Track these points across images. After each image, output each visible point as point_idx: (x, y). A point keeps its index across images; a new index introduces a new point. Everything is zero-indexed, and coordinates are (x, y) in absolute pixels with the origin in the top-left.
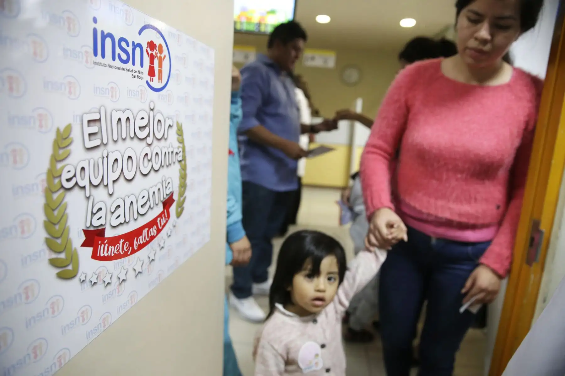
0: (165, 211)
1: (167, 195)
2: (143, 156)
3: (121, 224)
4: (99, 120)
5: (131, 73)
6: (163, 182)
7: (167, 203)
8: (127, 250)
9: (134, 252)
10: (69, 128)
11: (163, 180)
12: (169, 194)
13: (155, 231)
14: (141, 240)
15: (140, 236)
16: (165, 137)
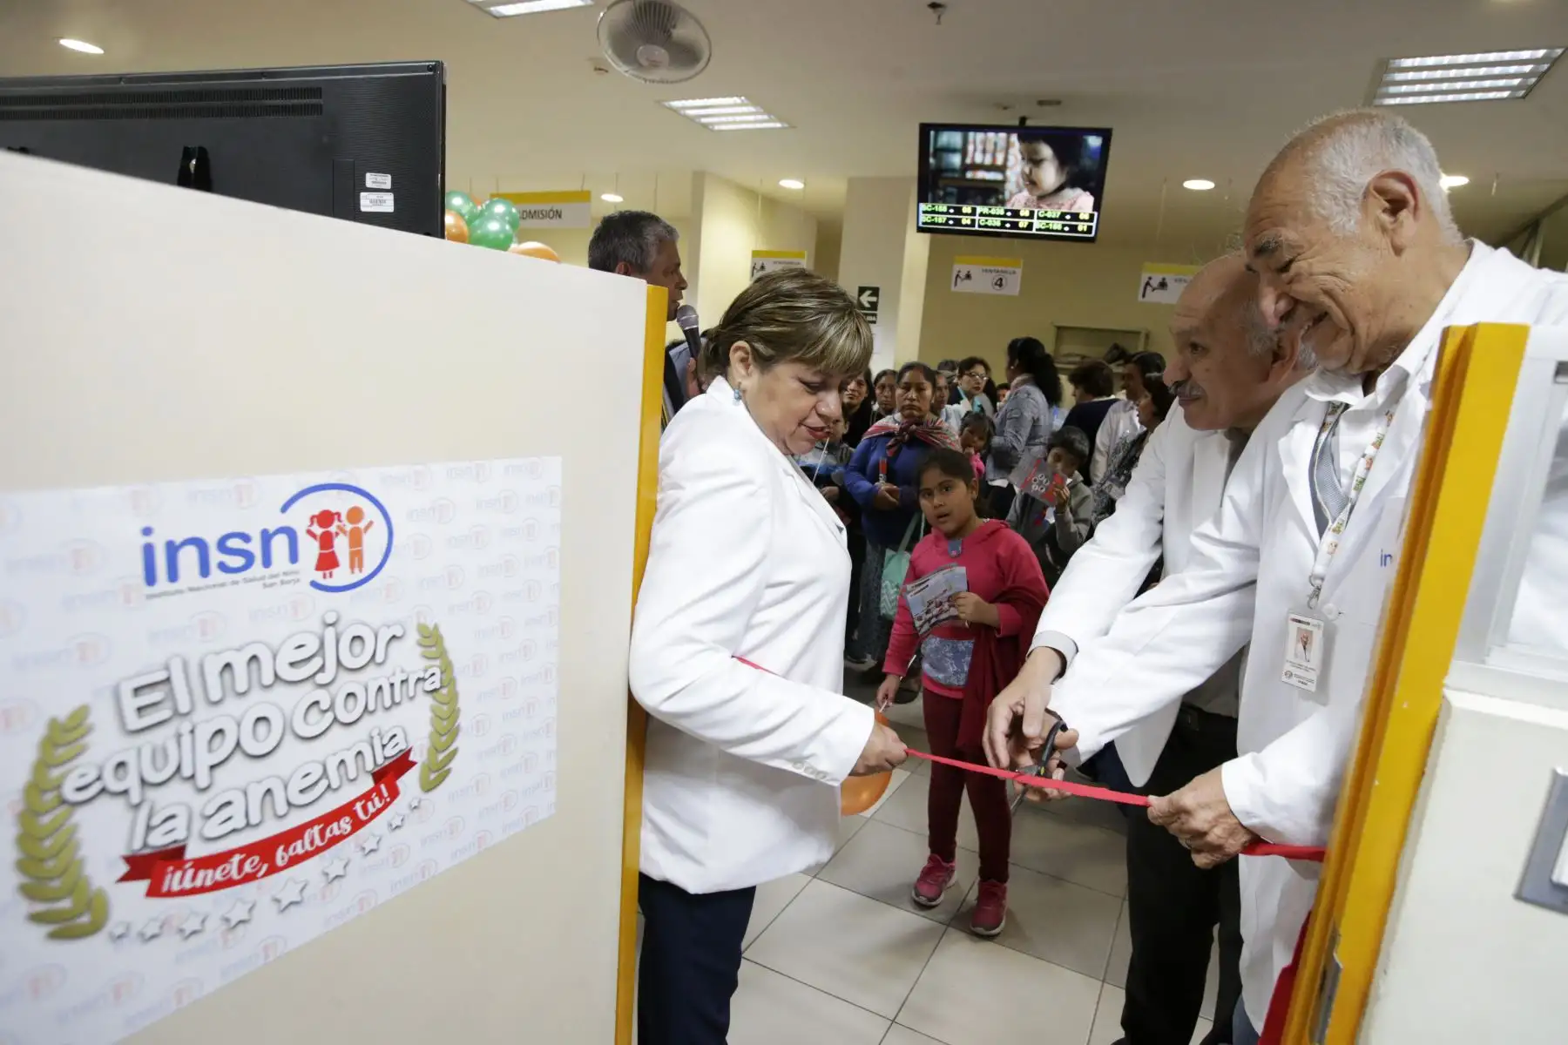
0: (383, 787)
1: (386, 758)
2: (306, 707)
3: (234, 831)
4: (168, 680)
5: (262, 582)
6: (372, 738)
7: (390, 773)
8: (254, 871)
9: (273, 869)
10: (80, 715)
11: (375, 733)
12: (393, 756)
13: (349, 828)
14: (299, 848)
15: (295, 841)
16: (379, 659)
